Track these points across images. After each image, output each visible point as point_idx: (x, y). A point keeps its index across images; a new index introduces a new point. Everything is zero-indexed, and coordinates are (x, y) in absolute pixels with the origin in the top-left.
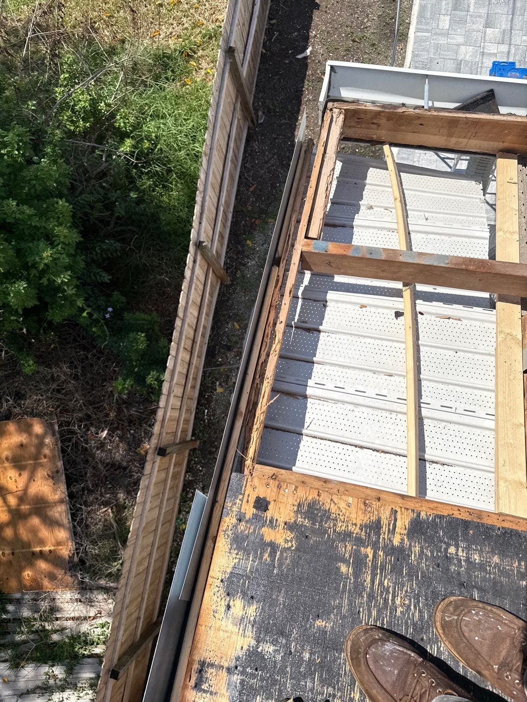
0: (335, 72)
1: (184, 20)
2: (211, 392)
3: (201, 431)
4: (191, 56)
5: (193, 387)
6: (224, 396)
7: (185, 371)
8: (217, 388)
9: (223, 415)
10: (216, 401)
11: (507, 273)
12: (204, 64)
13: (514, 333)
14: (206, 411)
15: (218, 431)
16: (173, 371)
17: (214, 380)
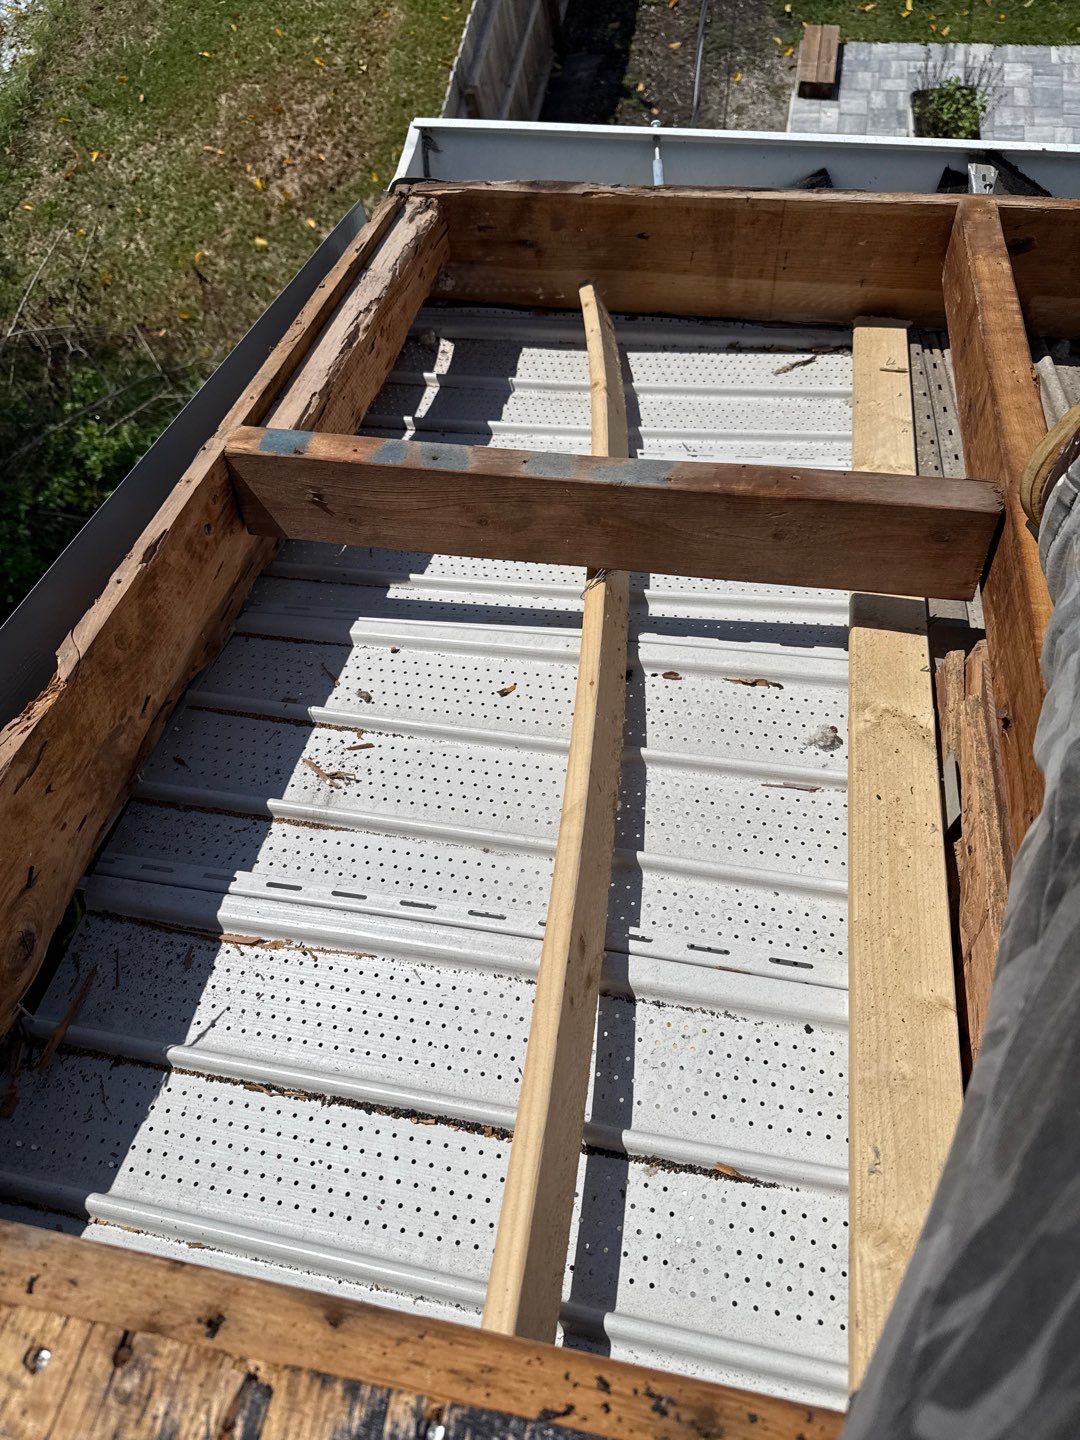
0: (436, 150)
11: (856, 498)
13: (907, 710)
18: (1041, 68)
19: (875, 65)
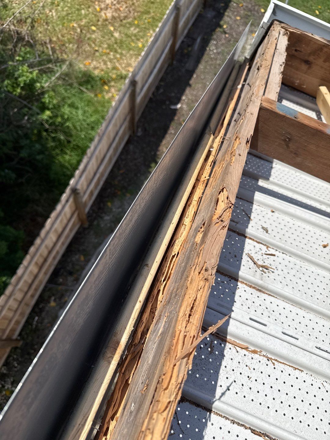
1: (109, 63)
2: (45, 304)
3: (27, 333)
4: (107, 84)
5: (32, 296)
6: (55, 309)
8: (52, 302)
9: (49, 324)
10: (48, 312)
12: (113, 90)
16: (21, 278)
17: (51, 294)
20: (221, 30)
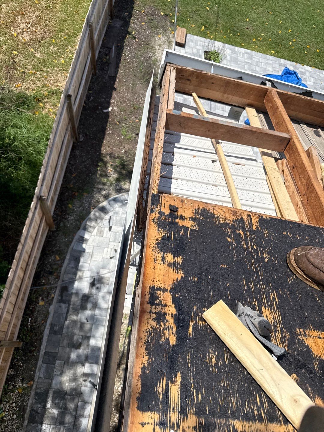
1: (38, 82)
2: (35, 305)
3: (24, 335)
4: (41, 101)
5: (23, 300)
6: (45, 307)
7: (19, 285)
8: (40, 301)
9: (43, 322)
10: (38, 311)
12: (48, 106)
13: (274, 168)
14: (30, 319)
15: (38, 334)
16: (12, 282)
17: (38, 295)
18: (233, 52)
19: (194, 41)
20: (131, 36)
